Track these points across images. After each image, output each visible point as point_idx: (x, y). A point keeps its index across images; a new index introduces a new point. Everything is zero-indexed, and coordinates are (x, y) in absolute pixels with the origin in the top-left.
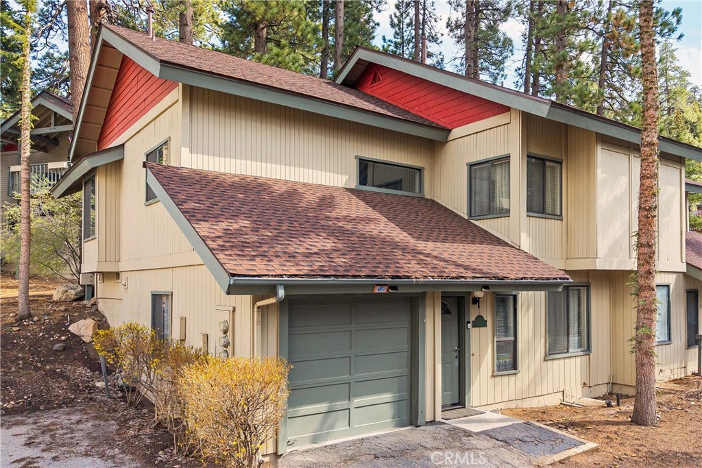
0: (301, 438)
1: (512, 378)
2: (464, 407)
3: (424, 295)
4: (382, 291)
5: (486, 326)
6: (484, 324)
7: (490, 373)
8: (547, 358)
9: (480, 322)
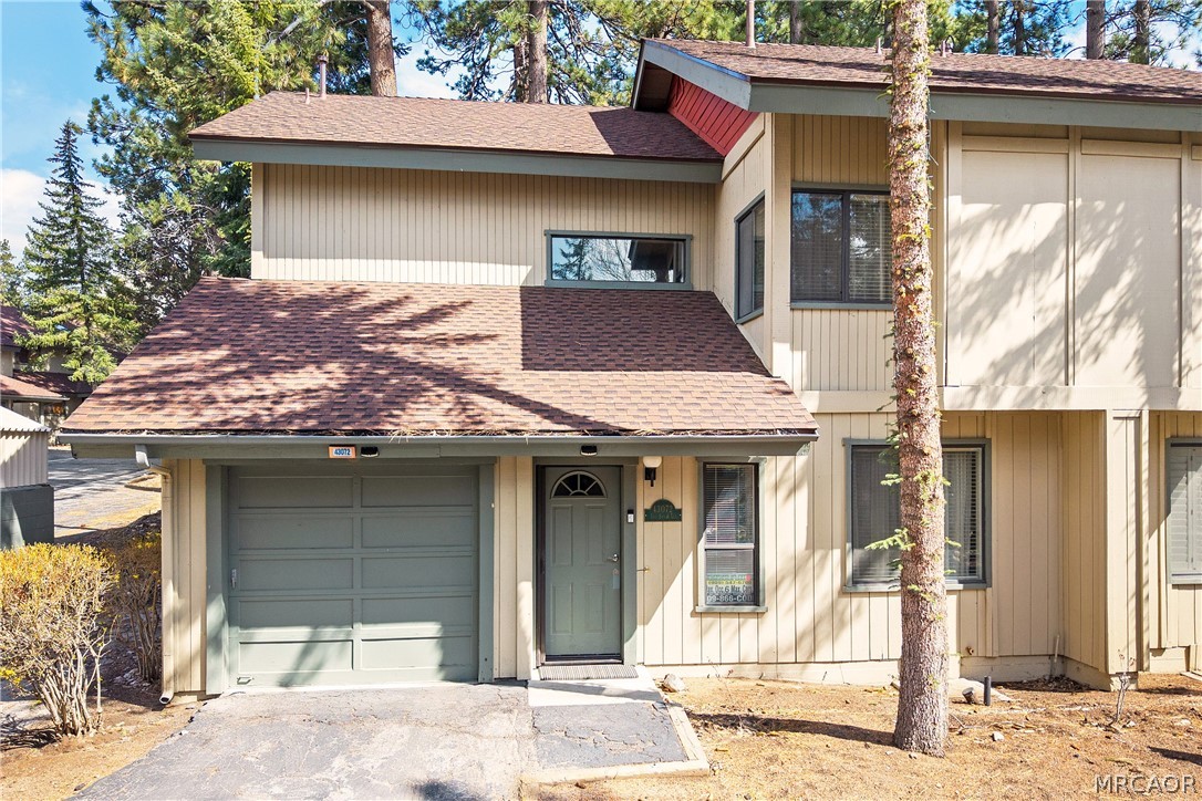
0: (263, 675)
1: (753, 622)
2: (622, 663)
3: (492, 462)
4: (345, 456)
5: (680, 519)
6: (676, 515)
7: (689, 607)
8: (849, 590)
9: (664, 512)
